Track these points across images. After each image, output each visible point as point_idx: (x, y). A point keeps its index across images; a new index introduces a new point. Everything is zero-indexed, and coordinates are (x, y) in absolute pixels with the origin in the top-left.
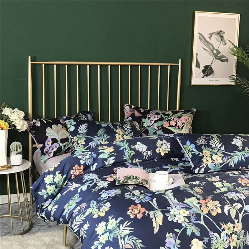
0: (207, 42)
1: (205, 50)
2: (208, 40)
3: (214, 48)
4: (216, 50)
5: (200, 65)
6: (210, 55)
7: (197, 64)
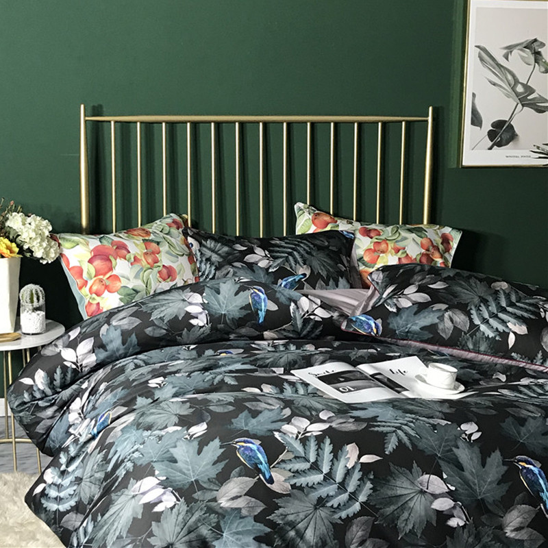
0: (500, 66)
1: (495, 85)
2: (502, 61)
3: (517, 81)
4: (522, 84)
5: (482, 121)
6: (508, 96)
7: (474, 119)
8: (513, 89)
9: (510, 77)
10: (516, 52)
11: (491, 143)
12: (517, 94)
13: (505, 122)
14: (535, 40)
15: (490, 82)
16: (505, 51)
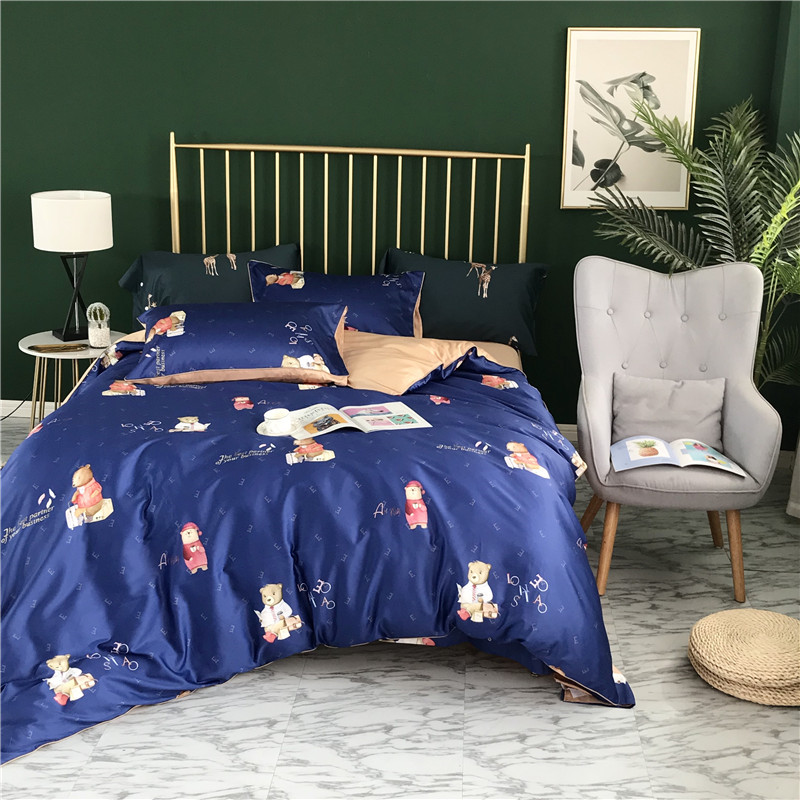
0: (604, 102)
1: (598, 121)
2: (607, 97)
3: (623, 118)
4: (629, 121)
5: (584, 160)
6: (613, 134)
8: (619, 126)
9: (615, 114)
10: (621, 87)
11: (594, 184)
12: (623, 132)
13: (610, 161)
14: (644, 74)
15: (593, 119)
16: (610, 86)
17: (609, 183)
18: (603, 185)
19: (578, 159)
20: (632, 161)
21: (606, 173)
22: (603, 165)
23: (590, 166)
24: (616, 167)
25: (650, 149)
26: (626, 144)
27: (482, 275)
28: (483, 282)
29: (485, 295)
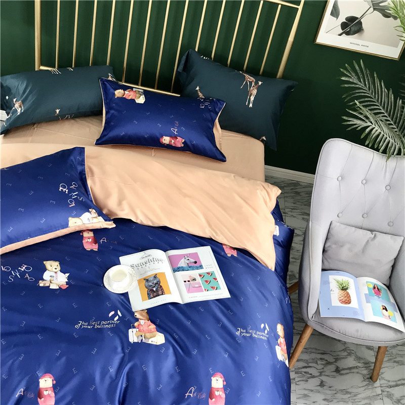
5: (339, 15)
7: (334, 11)
11: (341, 31)
13: (357, 18)
17: (352, 32)
18: (348, 33)
19: (335, 13)
20: (372, 21)
21: (352, 26)
22: (351, 20)
23: (342, 18)
24: (360, 23)
25: (387, 16)
26: (372, 9)
27: (252, 88)
28: (251, 94)
29: (251, 105)
